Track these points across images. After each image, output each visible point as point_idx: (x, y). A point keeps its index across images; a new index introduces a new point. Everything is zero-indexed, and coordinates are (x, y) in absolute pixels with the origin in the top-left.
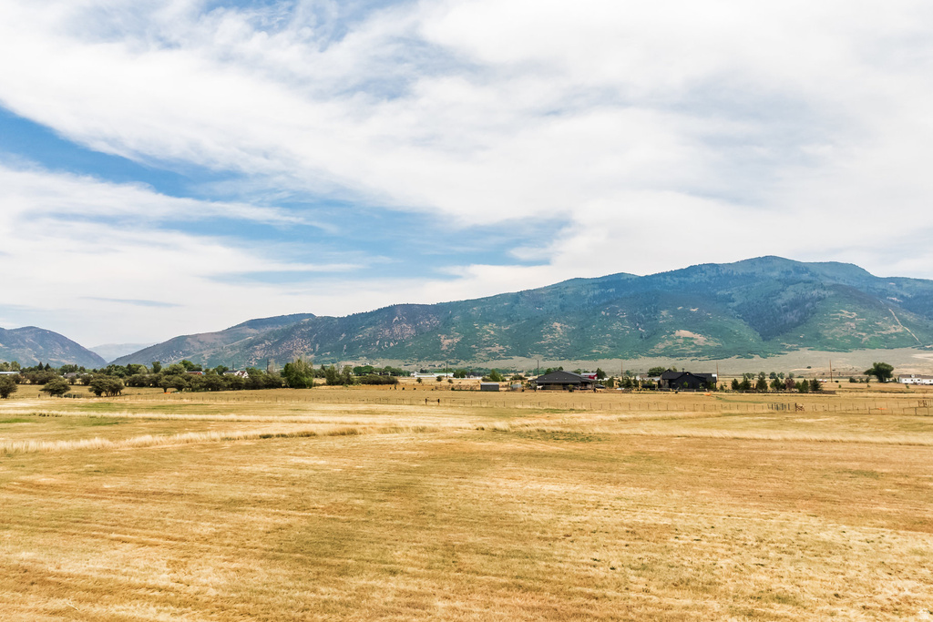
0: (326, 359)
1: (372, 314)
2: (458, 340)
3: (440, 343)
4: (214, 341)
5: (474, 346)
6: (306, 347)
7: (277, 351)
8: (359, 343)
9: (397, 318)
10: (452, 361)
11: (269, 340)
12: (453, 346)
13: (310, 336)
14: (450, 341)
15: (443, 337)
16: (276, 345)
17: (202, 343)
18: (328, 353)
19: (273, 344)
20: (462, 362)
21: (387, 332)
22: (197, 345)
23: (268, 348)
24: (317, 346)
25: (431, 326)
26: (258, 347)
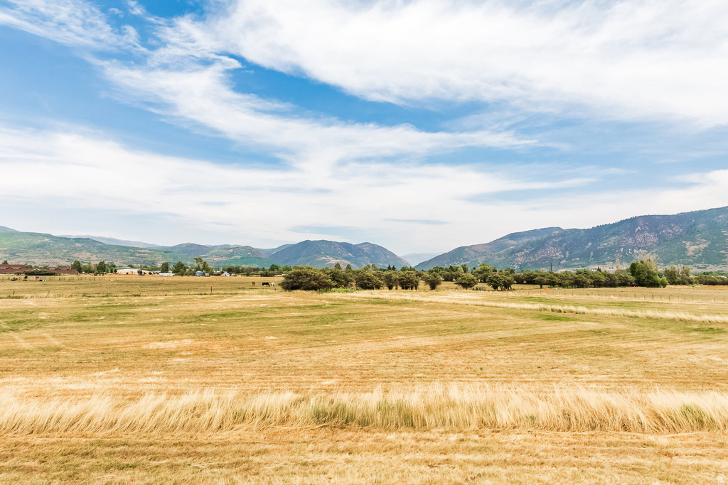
0: (576, 263)
1: (614, 225)
2: (702, 246)
3: (686, 249)
4: (484, 250)
5: (723, 251)
6: (557, 254)
7: (534, 258)
8: (604, 250)
9: (639, 228)
10: (700, 265)
11: (527, 249)
12: (699, 252)
13: (561, 245)
14: (696, 247)
15: (688, 244)
16: (533, 253)
17: (476, 252)
18: (578, 259)
19: (530, 252)
20: (711, 266)
21: (630, 241)
22: (472, 253)
23: (527, 255)
24: (567, 253)
25: (674, 234)
26: (519, 254)
